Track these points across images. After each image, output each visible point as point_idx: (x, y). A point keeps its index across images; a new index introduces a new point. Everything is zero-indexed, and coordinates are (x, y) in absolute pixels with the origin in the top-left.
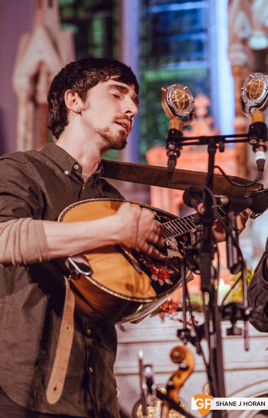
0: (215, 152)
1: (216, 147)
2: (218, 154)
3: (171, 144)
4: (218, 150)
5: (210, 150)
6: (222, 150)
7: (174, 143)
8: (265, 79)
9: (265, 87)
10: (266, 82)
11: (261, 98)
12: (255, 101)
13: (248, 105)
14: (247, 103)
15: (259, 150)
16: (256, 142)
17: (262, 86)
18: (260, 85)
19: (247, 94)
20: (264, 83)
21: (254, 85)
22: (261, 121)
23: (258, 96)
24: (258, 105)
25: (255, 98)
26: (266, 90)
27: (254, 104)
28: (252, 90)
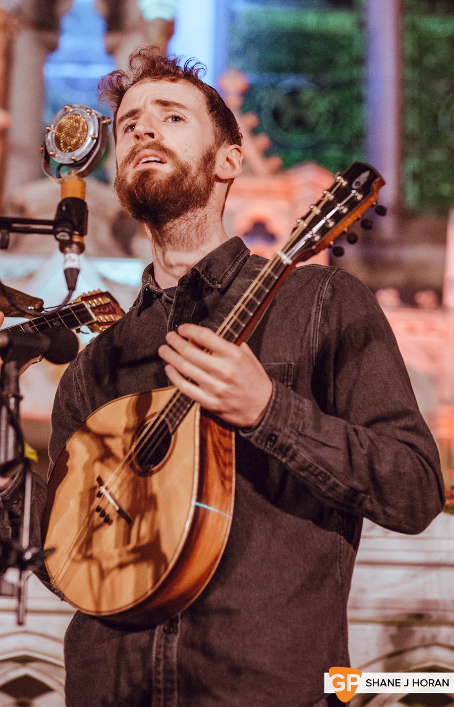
8: (93, 117)
9: (91, 133)
10: (94, 123)
11: (79, 153)
12: (70, 154)
13: (56, 160)
14: (54, 156)
15: (72, 252)
16: (67, 238)
17: (85, 131)
18: (83, 127)
19: (57, 140)
20: (91, 124)
21: (71, 126)
22: (78, 195)
23: (77, 146)
24: (76, 165)
25: (70, 151)
26: (93, 139)
27: (66, 161)
28: (67, 134)
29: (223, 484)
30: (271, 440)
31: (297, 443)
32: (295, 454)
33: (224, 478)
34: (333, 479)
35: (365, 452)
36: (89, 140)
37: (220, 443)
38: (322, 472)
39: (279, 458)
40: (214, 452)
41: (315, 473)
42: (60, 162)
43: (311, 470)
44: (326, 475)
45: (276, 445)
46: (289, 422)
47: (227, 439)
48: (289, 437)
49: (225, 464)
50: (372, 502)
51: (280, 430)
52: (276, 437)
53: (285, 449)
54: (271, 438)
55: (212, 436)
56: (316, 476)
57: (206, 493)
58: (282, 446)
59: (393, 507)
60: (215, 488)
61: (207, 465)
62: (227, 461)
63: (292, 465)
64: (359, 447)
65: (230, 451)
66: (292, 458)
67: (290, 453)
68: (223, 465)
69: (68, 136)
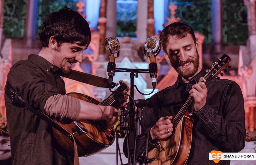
0: (134, 77)
1: (135, 75)
2: (135, 78)
3: (112, 71)
4: (135, 76)
5: (131, 76)
6: (137, 76)
7: (113, 70)
8: (157, 40)
9: (157, 44)
10: (158, 42)
11: (154, 50)
12: (151, 50)
13: (147, 51)
14: (147, 50)
15: (154, 78)
16: (153, 74)
17: (156, 44)
18: (155, 43)
19: (148, 46)
20: (157, 42)
21: (152, 42)
22: (155, 62)
23: (153, 48)
24: (153, 53)
25: (151, 49)
26: (158, 46)
27: (150, 52)
28: (150, 45)
29: (188, 140)
30: (202, 115)
31: (209, 117)
32: (208, 120)
33: (188, 139)
34: (216, 129)
35: (225, 125)
36: (157, 46)
37: (188, 130)
38: (214, 127)
39: (203, 120)
40: (186, 132)
41: (212, 126)
42: (149, 52)
43: (211, 125)
44: (215, 128)
45: (203, 117)
46: (208, 111)
47: (190, 129)
48: (207, 115)
49: (189, 135)
50: (225, 139)
51: (205, 113)
52: (204, 114)
53: (205, 118)
54: (202, 114)
55: (186, 128)
56: (212, 127)
57: (183, 142)
58: (205, 117)
59: (230, 143)
60: (186, 141)
61: (184, 135)
62: (190, 134)
63: (206, 123)
64: (224, 123)
65: (191, 132)
66: (207, 121)
67: (207, 119)
68: (188, 136)
69: (151, 45)
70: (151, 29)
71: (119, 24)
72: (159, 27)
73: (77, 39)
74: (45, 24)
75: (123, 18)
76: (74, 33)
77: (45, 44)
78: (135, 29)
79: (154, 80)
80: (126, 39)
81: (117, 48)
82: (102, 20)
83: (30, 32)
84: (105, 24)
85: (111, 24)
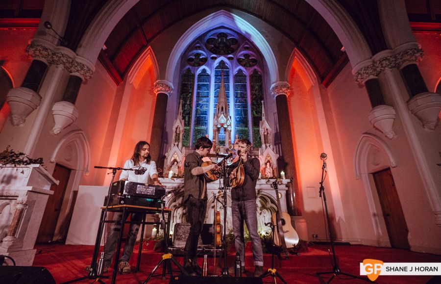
69: (230, 147)
70: (230, 143)
71: (220, 141)
72: (233, 142)
73: (209, 147)
74: (198, 142)
75: (221, 140)
76: (208, 145)
77: (198, 149)
78: (225, 143)
79: (232, 159)
80: (222, 146)
81: (219, 148)
82: (214, 140)
83: (191, 145)
84: (215, 142)
85: (217, 142)
